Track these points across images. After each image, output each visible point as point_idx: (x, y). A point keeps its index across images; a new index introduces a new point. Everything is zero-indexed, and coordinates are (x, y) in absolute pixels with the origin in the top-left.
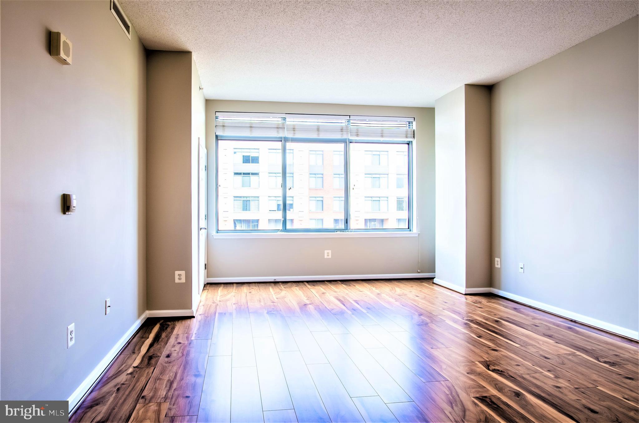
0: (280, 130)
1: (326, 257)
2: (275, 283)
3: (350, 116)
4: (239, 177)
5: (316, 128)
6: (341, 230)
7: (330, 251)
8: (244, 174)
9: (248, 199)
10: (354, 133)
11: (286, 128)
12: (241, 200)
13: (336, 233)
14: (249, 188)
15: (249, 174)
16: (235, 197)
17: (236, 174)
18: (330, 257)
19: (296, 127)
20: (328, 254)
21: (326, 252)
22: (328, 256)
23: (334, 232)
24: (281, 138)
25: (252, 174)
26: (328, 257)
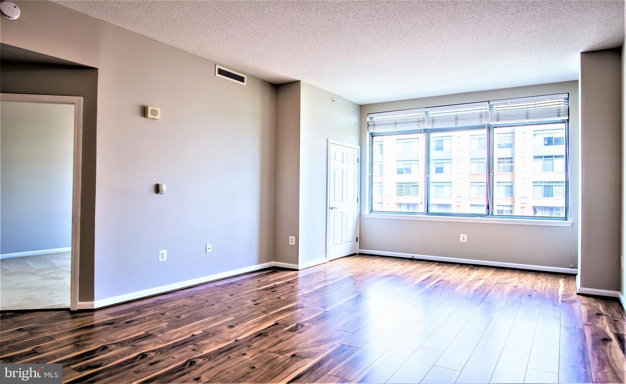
0: (421, 123)
1: (461, 240)
2: (412, 259)
3: (489, 101)
4: (540, 162)
5: (454, 117)
6: (481, 216)
7: (465, 236)
8: (545, 157)
9: (550, 184)
10: (494, 118)
11: (426, 121)
12: (542, 185)
13: (475, 218)
14: (553, 172)
15: (552, 157)
16: (534, 182)
17: (535, 157)
18: (466, 241)
19: (435, 119)
20: (463, 238)
21: (462, 236)
22: (464, 239)
23: (474, 217)
24: (421, 130)
25: (556, 157)
26: (464, 241)
